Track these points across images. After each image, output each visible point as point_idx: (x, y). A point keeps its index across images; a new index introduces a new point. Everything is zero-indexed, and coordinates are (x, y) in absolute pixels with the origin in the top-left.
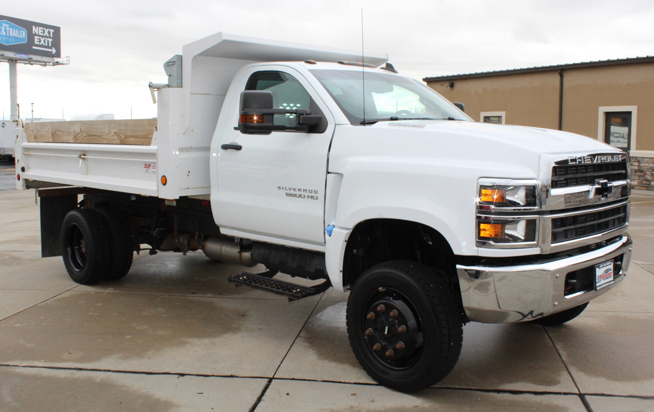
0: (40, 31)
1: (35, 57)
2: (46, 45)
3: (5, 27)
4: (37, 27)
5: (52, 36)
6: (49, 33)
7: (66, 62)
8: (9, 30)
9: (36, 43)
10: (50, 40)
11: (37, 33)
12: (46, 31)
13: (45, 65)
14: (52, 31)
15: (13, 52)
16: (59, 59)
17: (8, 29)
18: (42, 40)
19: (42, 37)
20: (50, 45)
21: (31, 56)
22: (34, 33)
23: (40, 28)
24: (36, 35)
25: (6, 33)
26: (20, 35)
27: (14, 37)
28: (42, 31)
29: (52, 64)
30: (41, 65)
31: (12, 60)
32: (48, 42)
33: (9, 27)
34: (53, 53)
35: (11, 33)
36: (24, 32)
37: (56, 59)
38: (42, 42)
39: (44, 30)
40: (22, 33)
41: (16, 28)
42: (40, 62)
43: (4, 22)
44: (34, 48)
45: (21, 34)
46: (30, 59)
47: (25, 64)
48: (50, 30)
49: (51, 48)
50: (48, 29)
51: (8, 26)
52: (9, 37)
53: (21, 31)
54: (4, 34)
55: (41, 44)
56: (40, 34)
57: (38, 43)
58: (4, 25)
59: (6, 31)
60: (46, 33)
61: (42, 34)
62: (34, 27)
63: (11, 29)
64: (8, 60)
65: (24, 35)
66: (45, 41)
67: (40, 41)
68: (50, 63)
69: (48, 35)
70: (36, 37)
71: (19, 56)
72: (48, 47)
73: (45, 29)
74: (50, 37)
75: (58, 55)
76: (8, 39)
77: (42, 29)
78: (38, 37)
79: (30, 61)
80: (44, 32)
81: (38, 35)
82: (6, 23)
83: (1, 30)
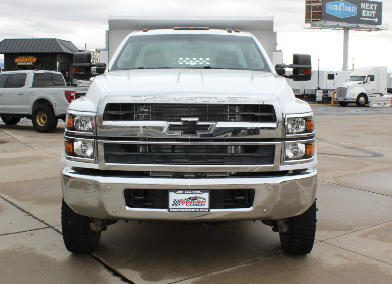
0: (367, 6)
1: (361, 26)
2: (371, 16)
3: (342, 6)
4: (365, 4)
5: (375, 9)
6: (373, 7)
7: (385, 28)
8: (344, 7)
9: (363, 15)
10: (374, 12)
11: (364, 8)
12: (371, 6)
13: (370, 31)
14: (375, 5)
15: (346, 22)
16: (380, 26)
17: (343, 6)
18: (368, 12)
19: (368, 10)
20: (374, 16)
21: (359, 25)
22: (362, 8)
23: (367, 4)
24: (363, 9)
25: (342, 10)
26: (351, 10)
27: (348, 12)
28: (368, 6)
29: (374, 30)
30: (367, 31)
31: (346, 29)
32: (372, 13)
33: (344, 5)
34: (376, 22)
35: (345, 9)
36: (355, 8)
37: (378, 26)
38: (368, 14)
39: (370, 6)
40: (353, 8)
41: (349, 6)
42: (366, 28)
44: (361, 18)
45: (353, 9)
46: (357, 27)
47: (356, 30)
48: (374, 5)
49: (374, 18)
50: (373, 5)
51: (343, 4)
52: (344, 12)
53: (353, 7)
54: (341, 10)
55: (367, 15)
56: (367, 8)
57: (365, 15)
58: (341, 4)
59: (342, 8)
60: (371, 8)
61: (368, 9)
62: (362, 4)
63: (346, 6)
64: (343, 28)
65: (355, 10)
66: (370, 13)
67: (366, 13)
68: (373, 29)
69: (372, 9)
70: (363, 11)
71: (350, 25)
72: (372, 17)
73: (370, 4)
74: (374, 10)
75: (380, 23)
76: (343, 14)
77: (368, 4)
78: (365, 11)
79: (358, 28)
80: (370, 7)
81: (365, 9)
82: (342, 2)
83: (338, 8)
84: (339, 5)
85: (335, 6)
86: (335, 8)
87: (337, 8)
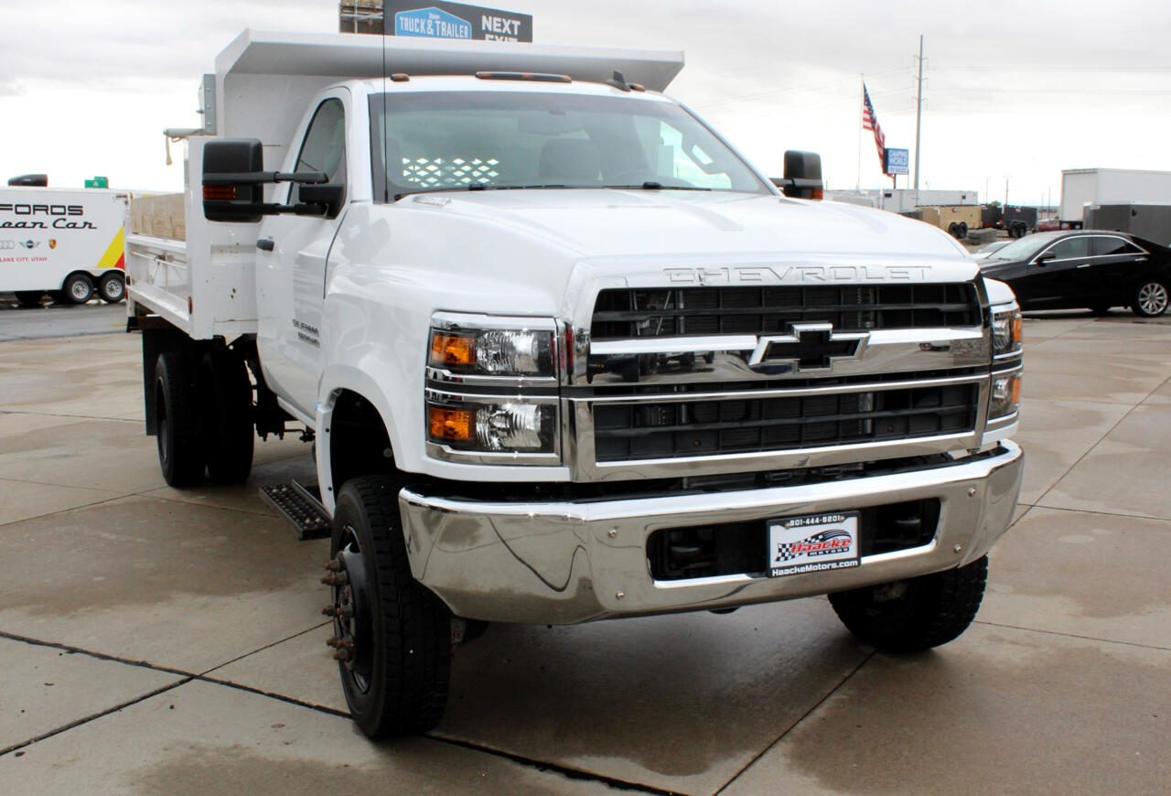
0: (495, 25)
3: (434, 21)
4: (490, 18)
5: (516, 33)
6: (512, 27)
8: (440, 25)
11: (490, 30)
12: (507, 24)
14: (517, 23)
17: (438, 23)
18: (500, 41)
19: (499, 35)
22: (484, 28)
23: (496, 19)
24: (487, 32)
25: (435, 32)
26: (459, 33)
28: (499, 25)
33: (441, 20)
35: (443, 30)
36: (466, 28)
39: (502, 23)
40: (463, 29)
41: (452, 21)
43: (432, 11)
45: (461, 31)
48: (514, 22)
50: (509, 21)
51: (438, 17)
52: (441, 37)
53: (461, 27)
54: (431, 32)
56: (495, 30)
58: (432, 16)
59: (434, 26)
60: (507, 29)
61: (499, 30)
62: (484, 18)
63: (444, 23)
65: (466, 33)
69: (509, 32)
70: (488, 36)
73: (504, 20)
74: (513, 36)
77: (499, 20)
78: (492, 37)
80: (502, 27)
81: (492, 33)
82: (435, 13)
83: (426, 26)
84: (427, 18)
85: (417, 20)
86: (419, 25)
87: (422, 25)
